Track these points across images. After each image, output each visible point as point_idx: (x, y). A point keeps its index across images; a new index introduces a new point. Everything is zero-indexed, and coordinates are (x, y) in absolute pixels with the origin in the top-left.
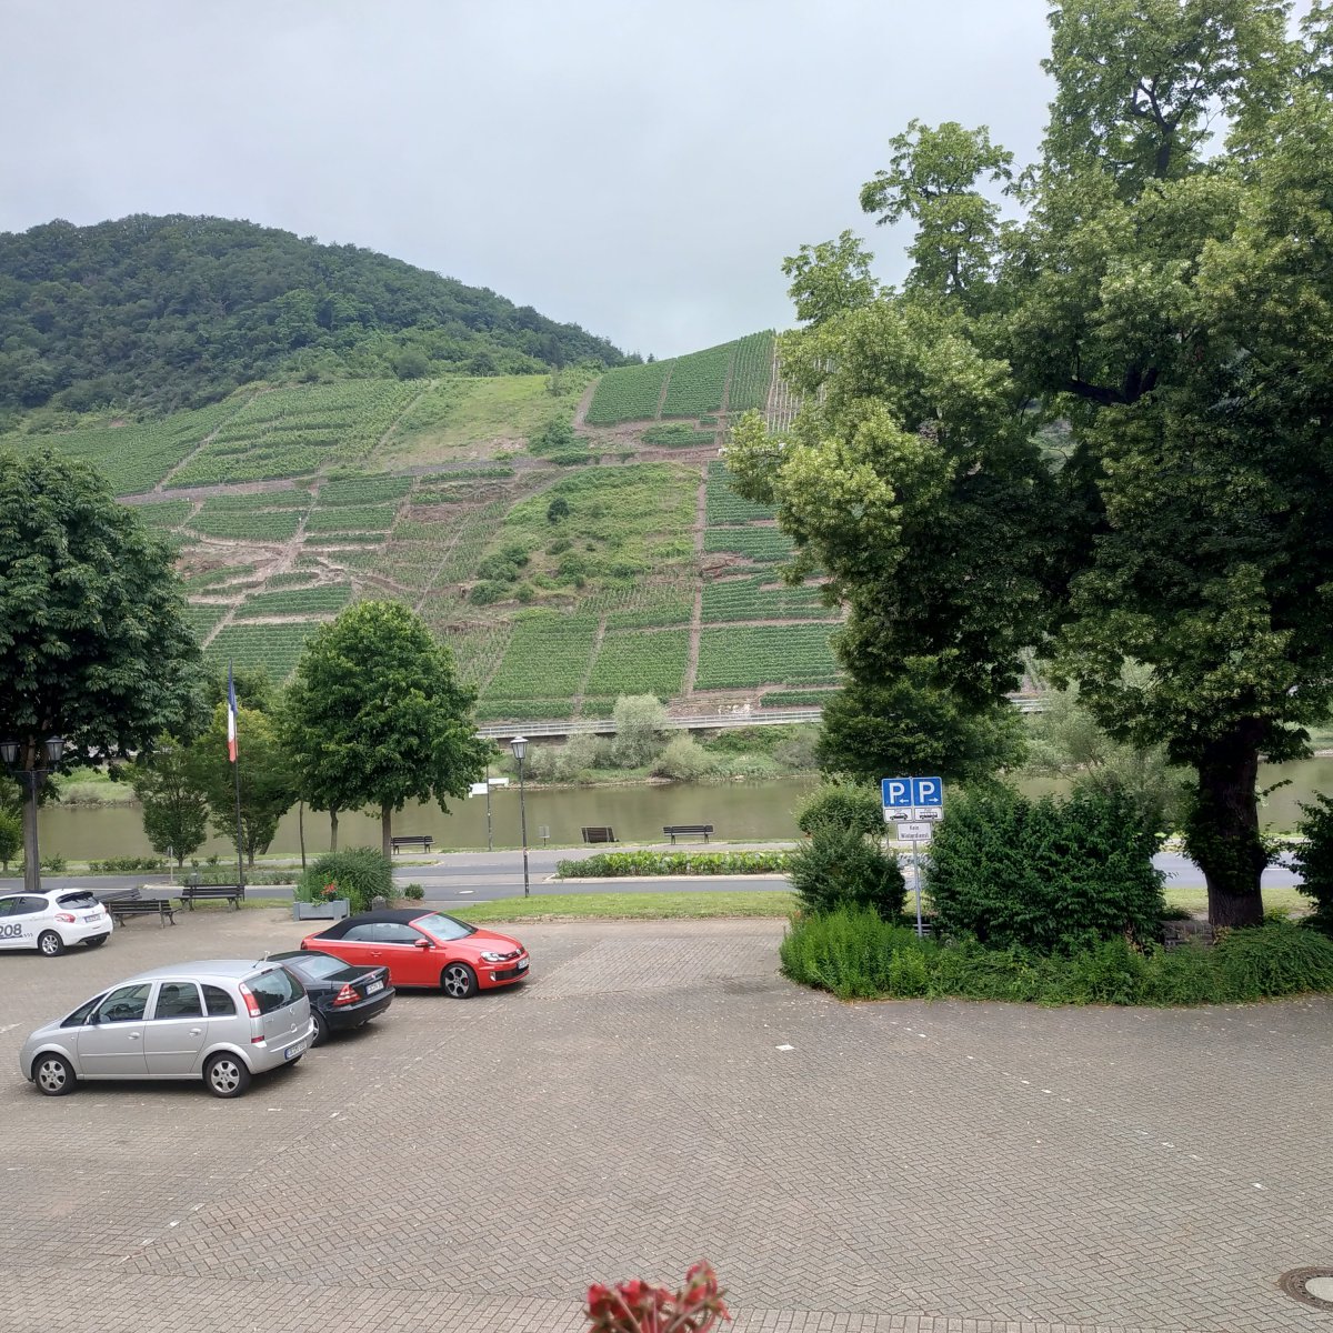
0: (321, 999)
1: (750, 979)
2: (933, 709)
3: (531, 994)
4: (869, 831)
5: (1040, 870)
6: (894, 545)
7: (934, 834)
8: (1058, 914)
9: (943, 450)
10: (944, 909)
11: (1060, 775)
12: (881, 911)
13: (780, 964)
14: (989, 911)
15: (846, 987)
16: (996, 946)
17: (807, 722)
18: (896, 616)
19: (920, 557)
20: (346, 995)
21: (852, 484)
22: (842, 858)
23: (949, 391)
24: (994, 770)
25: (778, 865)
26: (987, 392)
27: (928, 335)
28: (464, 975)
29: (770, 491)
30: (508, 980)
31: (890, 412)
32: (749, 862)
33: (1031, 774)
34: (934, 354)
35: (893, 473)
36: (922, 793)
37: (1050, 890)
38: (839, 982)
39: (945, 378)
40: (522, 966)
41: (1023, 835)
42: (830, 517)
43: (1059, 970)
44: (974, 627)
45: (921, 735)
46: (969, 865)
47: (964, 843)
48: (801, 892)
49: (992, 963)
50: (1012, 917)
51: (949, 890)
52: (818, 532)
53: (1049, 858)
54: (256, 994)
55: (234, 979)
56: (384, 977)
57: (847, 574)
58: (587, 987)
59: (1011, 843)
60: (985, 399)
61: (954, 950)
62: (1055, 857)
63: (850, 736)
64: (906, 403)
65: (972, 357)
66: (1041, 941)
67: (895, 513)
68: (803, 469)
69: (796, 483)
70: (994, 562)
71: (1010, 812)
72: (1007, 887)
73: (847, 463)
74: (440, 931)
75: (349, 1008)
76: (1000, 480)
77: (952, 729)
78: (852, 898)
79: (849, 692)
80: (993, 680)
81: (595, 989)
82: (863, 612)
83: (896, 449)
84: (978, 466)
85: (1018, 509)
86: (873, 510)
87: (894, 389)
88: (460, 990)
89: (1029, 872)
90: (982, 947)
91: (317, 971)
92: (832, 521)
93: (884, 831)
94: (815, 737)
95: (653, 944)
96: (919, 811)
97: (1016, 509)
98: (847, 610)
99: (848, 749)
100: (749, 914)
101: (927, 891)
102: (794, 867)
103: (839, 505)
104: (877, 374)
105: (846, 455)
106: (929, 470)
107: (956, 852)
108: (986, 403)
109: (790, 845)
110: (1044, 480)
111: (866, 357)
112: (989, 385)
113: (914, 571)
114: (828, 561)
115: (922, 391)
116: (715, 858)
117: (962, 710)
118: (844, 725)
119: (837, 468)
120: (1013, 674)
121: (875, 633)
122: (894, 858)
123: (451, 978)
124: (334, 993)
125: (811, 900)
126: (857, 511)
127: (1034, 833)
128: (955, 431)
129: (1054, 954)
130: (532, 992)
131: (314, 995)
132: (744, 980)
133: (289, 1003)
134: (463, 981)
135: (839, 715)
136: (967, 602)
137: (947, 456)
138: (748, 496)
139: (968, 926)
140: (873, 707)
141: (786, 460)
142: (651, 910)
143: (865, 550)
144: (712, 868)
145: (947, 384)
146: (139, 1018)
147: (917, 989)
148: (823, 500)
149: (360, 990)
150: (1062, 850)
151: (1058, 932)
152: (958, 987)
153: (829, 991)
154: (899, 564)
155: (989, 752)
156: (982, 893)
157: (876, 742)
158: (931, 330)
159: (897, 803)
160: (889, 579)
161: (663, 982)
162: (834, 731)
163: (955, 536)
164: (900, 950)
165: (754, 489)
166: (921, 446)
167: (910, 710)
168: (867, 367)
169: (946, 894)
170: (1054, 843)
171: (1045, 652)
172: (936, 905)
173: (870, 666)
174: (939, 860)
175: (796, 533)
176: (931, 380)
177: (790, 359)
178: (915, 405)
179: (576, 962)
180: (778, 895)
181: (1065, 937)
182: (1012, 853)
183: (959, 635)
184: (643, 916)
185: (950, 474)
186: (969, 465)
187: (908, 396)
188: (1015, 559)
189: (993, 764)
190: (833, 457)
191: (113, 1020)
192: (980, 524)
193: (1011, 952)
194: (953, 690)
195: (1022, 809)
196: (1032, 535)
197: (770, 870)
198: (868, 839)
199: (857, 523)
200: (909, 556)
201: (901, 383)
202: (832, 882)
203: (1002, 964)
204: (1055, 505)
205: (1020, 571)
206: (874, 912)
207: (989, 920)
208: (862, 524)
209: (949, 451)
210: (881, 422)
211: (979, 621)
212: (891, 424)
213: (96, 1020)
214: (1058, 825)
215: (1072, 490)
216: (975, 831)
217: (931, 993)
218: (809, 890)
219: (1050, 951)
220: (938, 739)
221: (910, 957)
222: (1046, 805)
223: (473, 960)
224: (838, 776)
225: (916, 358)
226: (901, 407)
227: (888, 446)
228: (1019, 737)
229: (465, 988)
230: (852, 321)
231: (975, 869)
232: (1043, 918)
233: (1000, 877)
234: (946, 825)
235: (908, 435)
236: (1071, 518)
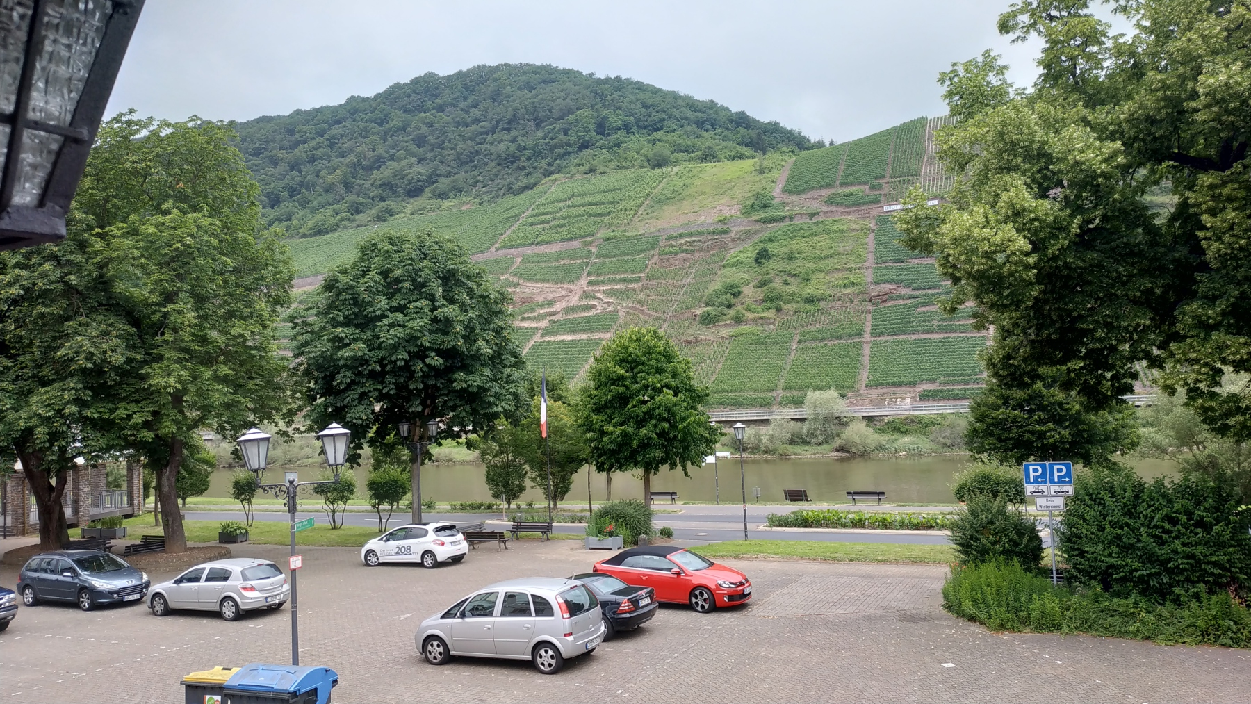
0: (608, 607)
1: (919, 611)
2: (1061, 405)
3: (753, 613)
4: (1011, 501)
5: (1155, 536)
6: (1031, 284)
7: (1066, 505)
8: (1170, 572)
9: (1069, 212)
10: (1075, 564)
11: (1167, 457)
12: (1023, 564)
13: (942, 601)
14: (1112, 566)
15: (995, 620)
16: (1118, 595)
17: (958, 413)
18: (1033, 337)
19: (1052, 292)
20: (625, 606)
21: (997, 239)
22: (992, 522)
23: (1073, 166)
24: (1112, 452)
25: (937, 524)
26: (1104, 166)
27: (1055, 126)
28: (706, 596)
29: (931, 244)
30: (736, 602)
31: (1025, 184)
32: (915, 521)
33: (1142, 456)
34: (1059, 140)
35: (1029, 230)
36: (1056, 474)
37: (1164, 552)
38: (990, 617)
39: (1070, 157)
40: (746, 592)
41: (1139, 508)
42: (979, 264)
43: (1172, 616)
44: (1097, 345)
45: (1051, 425)
46: (1095, 530)
47: (1092, 513)
48: (958, 547)
49: (1115, 607)
50: (1131, 572)
51: (1078, 549)
52: (970, 275)
53: (1163, 527)
54: (566, 602)
55: (553, 592)
56: (650, 595)
57: (993, 306)
58: (795, 610)
59: (1130, 514)
60: (1103, 172)
61: (1083, 596)
62: (1167, 526)
63: (992, 425)
64: (1038, 176)
65: (1091, 140)
66: (1156, 592)
67: (1031, 260)
68: (957, 228)
69: (952, 239)
70: (1112, 295)
71: (1129, 490)
72: (1127, 549)
73: (992, 223)
74: (689, 564)
75: (628, 615)
76: (1116, 231)
77: (1076, 420)
78: (1000, 554)
79: (991, 391)
80: (1112, 385)
81: (800, 611)
82: (1005, 333)
83: (1031, 212)
84: (1097, 221)
85: (1132, 254)
86: (1014, 258)
87: (1028, 166)
88: (702, 607)
89: (1145, 537)
90: (1107, 594)
91: (606, 588)
92: (982, 267)
93: (1023, 501)
94: (963, 425)
95: (843, 580)
96: (1054, 488)
97: (1130, 254)
98: (992, 331)
99: (991, 434)
100: (916, 561)
101: (1061, 549)
102: (953, 526)
103: (987, 255)
104: (1015, 156)
105: (991, 216)
106: (1059, 227)
107: (1085, 520)
108: (1104, 175)
109: (947, 508)
110: (1152, 231)
111: (1005, 143)
112: (1106, 161)
113: (1045, 302)
114: (978, 297)
115: (1051, 167)
116: (887, 517)
117: (1087, 409)
118: (987, 416)
119: (984, 227)
120: (1130, 381)
121: (1015, 349)
122: (1034, 523)
123: (696, 598)
124: (617, 604)
125: (966, 553)
126: (1000, 258)
127: (1150, 506)
128: (1078, 197)
129: (1168, 603)
130: (754, 612)
131: (604, 604)
132: (914, 612)
133: (587, 610)
134: (705, 600)
135: (984, 409)
136: (1091, 326)
137: (1072, 216)
138: (913, 248)
139: (1094, 578)
140: (1011, 402)
141: (943, 221)
142: (840, 555)
143: (1008, 288)
144: (886, 525)
145: (1071, 162)
146: (491, 614)
147: (1054, 626)
148: (973, 251)
149: (635, 602)
150: (1174, 521)
151: (1171, 586)
152: (1086, 625)
153: (982, 623)
154: (1035, 298)
155: (1107, 438)
156: (1106, 553)
157: (1014, 429)
158: (1058, 121)
159: (1036, 481)
160: (1026, 308)
161: (851, 609)
162: (980, 421)
163: (1080, 275)
164: (1039, 595)
165: (919, 244)
166: (1051, 209)
167: (1041, 403)
168: (1006, 151)
169: (1075, 553)
170: (1167, 515)
171: (1156, 363)
172: (1068, 561)
173: (1011, 374)
174: (1071, 526)
175: (952, 275)
176: (1058, 159)
177: (945, 147)
178: (1045, 178)
179: (785, 591)
180: (938, 547)
181: (1177, 590)
182: (1130, 522)
183: (1084, 350)
184: (834, 559)
185: (1075, 229)
186: (1090, 221)
187: (1039, 171)
188: (1130, 293)
189: (1112, 449)
190: (981, 219)
191: (473, 615)
192: (1100, 266)
193: (1131, 600)
194: (1079, 393)
195: (1140, 487)
196: (1143, 273)
197: (931, 527)
198: (1011, 508)
199: (1001, 267)
200: (1044, 292)
201: (1034, 161)
202: (984, 541)
203: (1124, 609)
204: (1162, 250)
205: (1135, 302)
206: (1017, 564)
207: (1112, 574)
208: (1005, 269)
209: (1073, 211)
210: (1019, 191)
211: (1100, 340)
212: (1026, 194)
213: (463, 615)
214: (1170, 501)
215: (1175, 237)
216: (1100, 504)
217: (1065, 629)
218: (965, 546)
219: (1164, 600)
220: (1065, 428)
221: (1047, 601)
222: (1159, 484)
223: (712, 586)
224: (984, 456)
225: (1045, 143)
226: (1034, 180)
227: (1024, 210)
228: (1133, 427)
229: (706, 606)
230: (994, 117)
231: (1100, 534)
232: (1158, 575)
233: (1121, 541)
234: (1076, 498)
235: (1041, 201)
236: (1175, 261)
